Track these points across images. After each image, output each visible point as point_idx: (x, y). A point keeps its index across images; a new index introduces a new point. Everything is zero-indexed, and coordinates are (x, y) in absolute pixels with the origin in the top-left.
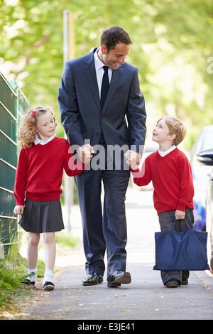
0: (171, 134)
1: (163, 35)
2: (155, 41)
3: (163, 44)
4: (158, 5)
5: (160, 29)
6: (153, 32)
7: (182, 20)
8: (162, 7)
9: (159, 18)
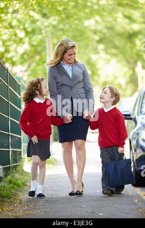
0: (112, 97)
1: (103, 50)
2: (98, 53)
3: (103, 54)
4: (99, 34)
5: (101, 47)
6: (97, 49)
7: (112, 42)
8: (102, 36)
9: (100, 41)
